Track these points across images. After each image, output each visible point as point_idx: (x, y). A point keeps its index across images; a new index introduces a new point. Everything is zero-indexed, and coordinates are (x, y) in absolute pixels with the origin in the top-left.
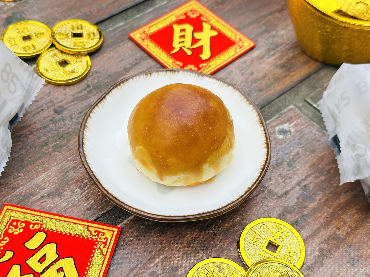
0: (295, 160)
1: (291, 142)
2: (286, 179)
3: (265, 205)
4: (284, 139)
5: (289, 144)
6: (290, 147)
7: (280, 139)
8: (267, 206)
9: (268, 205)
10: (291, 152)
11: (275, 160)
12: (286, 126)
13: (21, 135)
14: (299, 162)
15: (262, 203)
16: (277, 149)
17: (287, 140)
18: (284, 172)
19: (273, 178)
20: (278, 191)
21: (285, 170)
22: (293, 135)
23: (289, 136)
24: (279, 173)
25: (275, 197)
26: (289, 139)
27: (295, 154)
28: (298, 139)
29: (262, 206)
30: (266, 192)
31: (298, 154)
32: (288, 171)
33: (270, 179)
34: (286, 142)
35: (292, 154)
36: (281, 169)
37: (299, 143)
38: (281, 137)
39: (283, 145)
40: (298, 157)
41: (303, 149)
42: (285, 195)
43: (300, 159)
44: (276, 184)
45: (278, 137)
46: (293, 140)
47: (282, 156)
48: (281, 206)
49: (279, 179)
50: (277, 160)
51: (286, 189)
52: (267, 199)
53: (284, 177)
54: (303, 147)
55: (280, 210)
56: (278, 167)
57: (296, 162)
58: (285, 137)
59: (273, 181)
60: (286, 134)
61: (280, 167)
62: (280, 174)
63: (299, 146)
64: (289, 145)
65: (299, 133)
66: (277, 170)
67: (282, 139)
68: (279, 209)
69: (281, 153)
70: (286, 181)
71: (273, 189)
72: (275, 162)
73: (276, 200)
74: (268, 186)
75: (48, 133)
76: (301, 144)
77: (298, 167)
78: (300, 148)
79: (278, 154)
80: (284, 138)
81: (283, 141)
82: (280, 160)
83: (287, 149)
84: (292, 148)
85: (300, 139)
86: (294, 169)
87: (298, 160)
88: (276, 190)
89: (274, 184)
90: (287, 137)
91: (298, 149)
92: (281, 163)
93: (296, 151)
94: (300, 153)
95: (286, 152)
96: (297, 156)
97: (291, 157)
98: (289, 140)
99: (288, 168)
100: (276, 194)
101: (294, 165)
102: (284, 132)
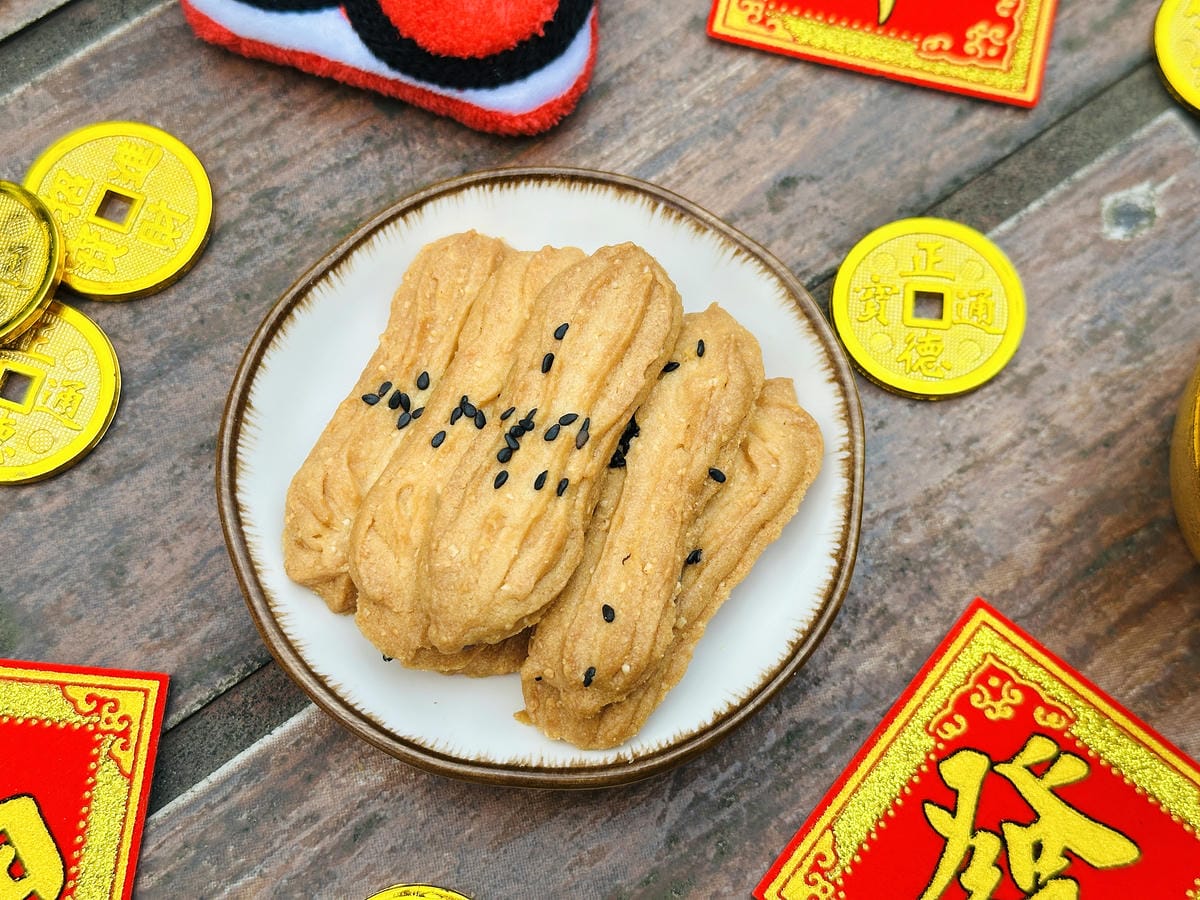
0: (1152, 322)
1: (1149, 255)
2: (1114, 392)
3: (1036, 482)
4: (1126, 244)
5: (1140, 261)
6: (1144, 273)
7: (1111, 244)
8: (1042, 482)
9: (1045, 479)
10: (1145, 293)
11: (1087, 322)
12: (1139, 194)
13: (276, 190)
14: (1167, 332)
15: (1028, 471)
16: (1097, 280)
17: (1137, 246)
18: (1111, 365)
19: (1072, 387)
20: (1082, 433)
21: (1117, 358)
22: (1159, 228)
23: (1145, 232)
24: (1093, 370)
25: (1070, 453)
26: (1144, 242)
27: (1156, 300)
28: (1173, 244)
29: (1027, 484)
30: (1043, 434)
31: (1166, 300)
32: (1127, 361)
33: (1063, 388)
34: (1131, 254)
35: (1149, 300)
36: (1104, 356)
37: (1177, 259)
38: (1118, 234)
39: (1123, 266)
40: (1166, 314)
41: (1186, 282)
42: (1103, 449)
43: (1169, 323)
44: (1081, 409)
45: (1106, 234)
46: (1159, 248)
47: (1112, 309)
48: (1087, 488)
49: (1093, 389)
50: (1093, 322)
51: (1111, 429)
52: (1045, 458)
53: (1110, 384)
54: (1189, 276)
55: (1081, 499)
56: (1093, 348)
57: (1157, 332)
58: (1132, 236)
59: (1072, 398)
60: (1137, 225)
61: (1101, 346)
62: (1098, 374)
63: (1175, 273)
64: (1142, 266)
65: (1180, 222)
66: (1089, 356)
67: (1120, 241)
68: (1079, 495)
69: (1110, 294)
70: (1114, 399)
71: (1068, 424)
72: (1085, 327)
73: (1072, 466)
74: (1052, 416)
75: (360, 185)
76: (1182, 265)
77: (1161, 351)
78: (1176, 279)
79: (1098, 298)
80: (1128, 239)
81: (1123, 250)
82: (1102, 323)
83: (1131, 282)
84: (1149, 279)
85: (1180, 245)
86: (1149, 358)
87: (1163, 326)
88: (1077, 430)
89: (1073, 408)
90: (1138, 236)
91: (1170, 283)
92: (1106, 334)
93: (1160, 290)
94: (1175, 298)
95: (1129, 292)
96: (1162, 311)
97: (1142, 314)
98: (1141, 248)
99: (1126, 352)
100: (1075, 445)
101: (1148, 342)
102: (1129, 215)
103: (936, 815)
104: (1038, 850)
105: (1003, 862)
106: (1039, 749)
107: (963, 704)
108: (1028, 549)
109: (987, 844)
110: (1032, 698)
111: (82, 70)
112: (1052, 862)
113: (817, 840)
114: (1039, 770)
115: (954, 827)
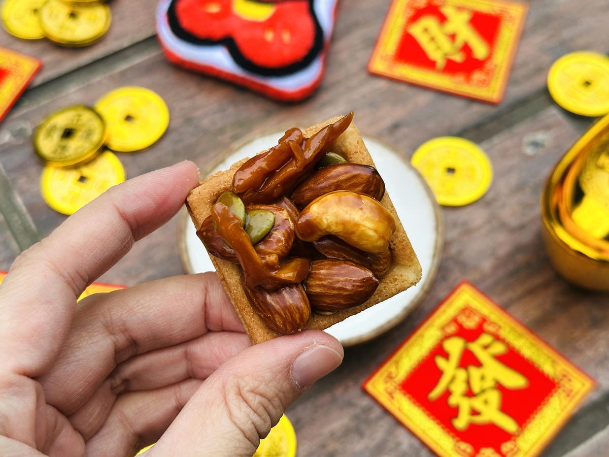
4: (533, 155)
19: (507, 206)
20: (511, 222)
25: (505, 230)
30: (494, 223)
36: (522, 195)
44: (511, 213)
73: (506, 235)
80: (534, 153)
88: (509, 221)
100: (508, 227)
102: (536, 144)
103: (441, 362)
104: (483, 378)
105: (468, 382)
106: (485, 339)
107: (455, 320)
108: (487, 265)
109: (462, 374)
110: (484, 320)
111: (123, 74)
112: (489, 383)
113: (389, 367)
114: (486, 347)
115: (448, 367)
